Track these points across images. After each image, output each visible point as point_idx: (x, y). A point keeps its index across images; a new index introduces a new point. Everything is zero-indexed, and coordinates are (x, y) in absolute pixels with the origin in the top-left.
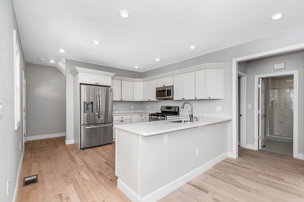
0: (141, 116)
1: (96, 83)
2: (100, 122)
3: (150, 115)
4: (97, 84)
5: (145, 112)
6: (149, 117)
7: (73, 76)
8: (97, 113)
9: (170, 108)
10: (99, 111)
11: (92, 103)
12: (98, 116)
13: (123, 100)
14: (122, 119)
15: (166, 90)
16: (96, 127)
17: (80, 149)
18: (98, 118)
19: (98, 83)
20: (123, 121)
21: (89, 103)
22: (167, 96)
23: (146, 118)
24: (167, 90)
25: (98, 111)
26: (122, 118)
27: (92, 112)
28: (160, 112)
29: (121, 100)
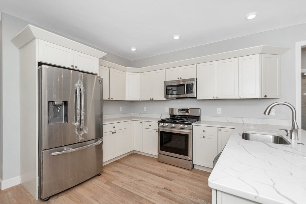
0: (141, 122)
1: (72, 66)
2: (81, 138)
3: (159, 122)
4: (74, 68)
5: (139, 116)
6: (159, 124)
7: (20, 48)
8: (77, 124)
9: (187, 110)
10: (80, 119)
11: (66, 103)
12: (77, 129)
13: (112, 98)
14: (114, 130)
15: (185, 84)
16: (74, 150)
17: (37, 199)
18: (77, 133)
19: (76, 67)
20: (115, 132)
21: (61, 103)
22: (187, 94)
23: (150, 125)
24: (187, 84)
25: (78, 118)
26: (114, 127)
27: (66, 120)
28: (168, 116)
29: (109, 98)
